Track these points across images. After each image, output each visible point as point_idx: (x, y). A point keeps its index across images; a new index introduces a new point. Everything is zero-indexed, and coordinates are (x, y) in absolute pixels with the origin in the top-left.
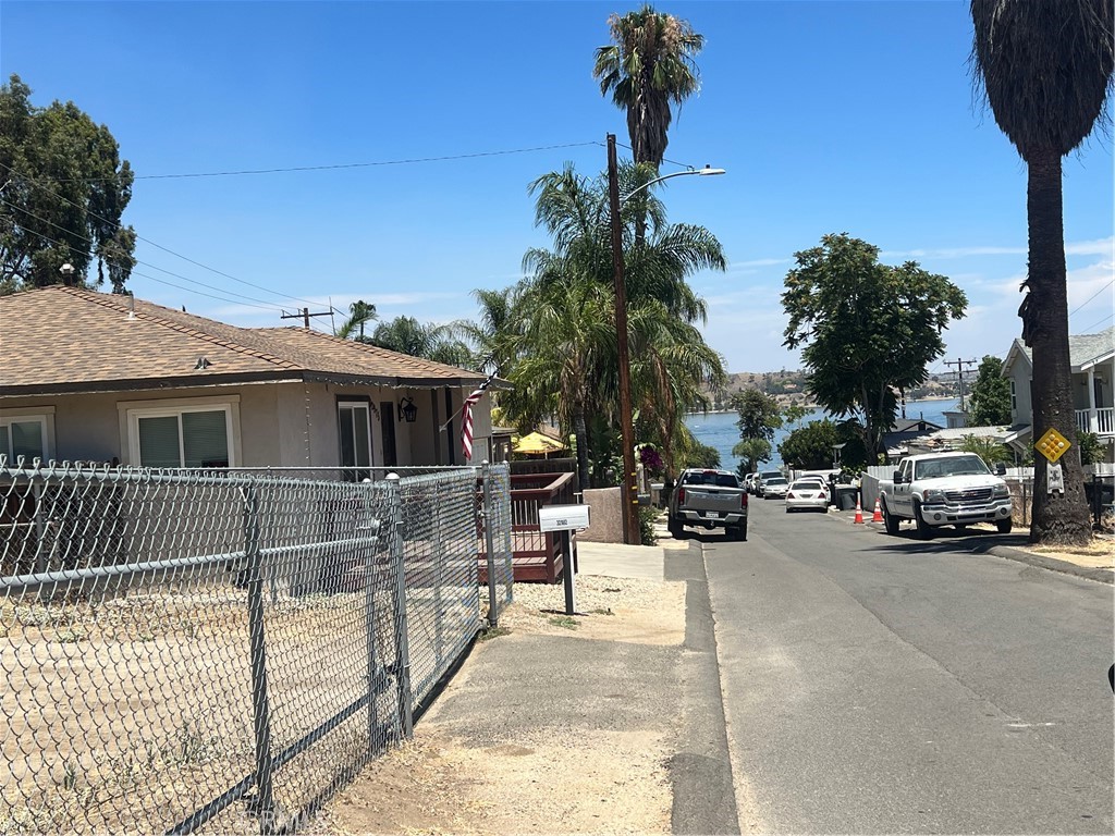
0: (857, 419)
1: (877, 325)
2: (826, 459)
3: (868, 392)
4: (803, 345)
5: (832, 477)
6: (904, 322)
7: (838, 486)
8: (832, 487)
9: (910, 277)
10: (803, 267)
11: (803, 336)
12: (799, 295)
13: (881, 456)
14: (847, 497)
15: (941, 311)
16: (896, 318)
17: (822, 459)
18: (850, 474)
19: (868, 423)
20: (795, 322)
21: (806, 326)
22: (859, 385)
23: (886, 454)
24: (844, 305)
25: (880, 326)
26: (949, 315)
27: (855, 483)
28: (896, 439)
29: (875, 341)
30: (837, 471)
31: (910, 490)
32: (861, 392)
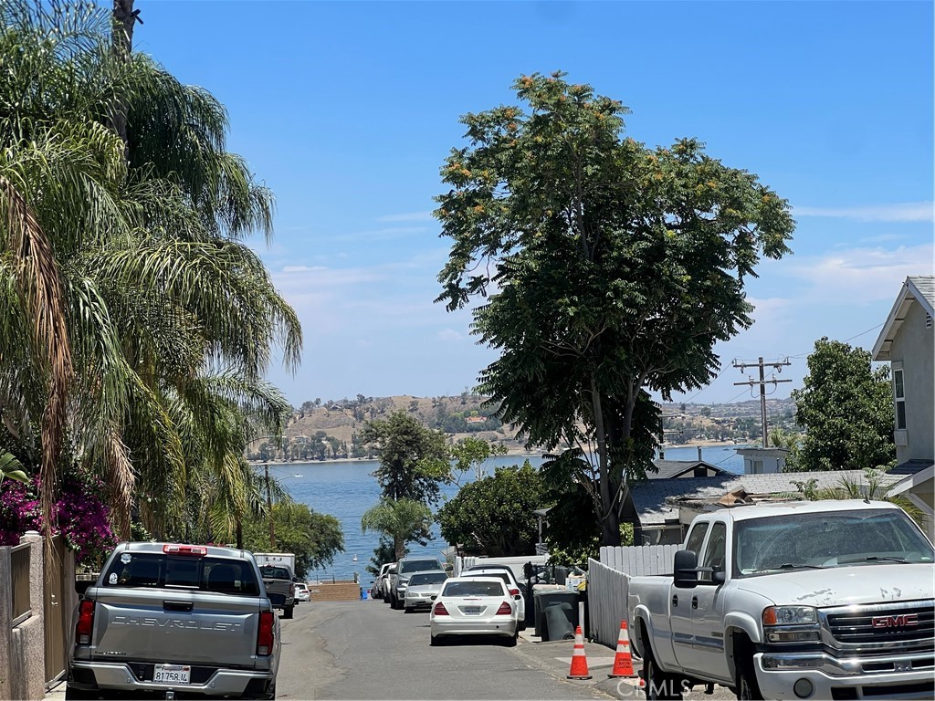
0: (579, 451)
1: (622, 261)
2: (524, 535)
3: (603, 397)
4: (476, 300)
5: (530, 570)
6: (674, 258)
7: (541, 589)
8: (528, 591)
9: (686, 168)
10: (480, 144)
11: (477, 283)
12: (470, 199)
13: (626, 529)
14: (558, 613)
15: (743, 241)
16: (657, 251)
17: (516, 535)
18: (566, 564)
19: (603, 461)
20: (461, 254)
21: (483, 265)
22: (586, 384)
23: (637, 523)
24: (557, 222)
25: (628, 262)
26: (759, 249)
27: (574, 583)
28: (657, 493)
29: (618, 292)
30: (541, 559)
31: (718, 607)
32: (589, 397)
